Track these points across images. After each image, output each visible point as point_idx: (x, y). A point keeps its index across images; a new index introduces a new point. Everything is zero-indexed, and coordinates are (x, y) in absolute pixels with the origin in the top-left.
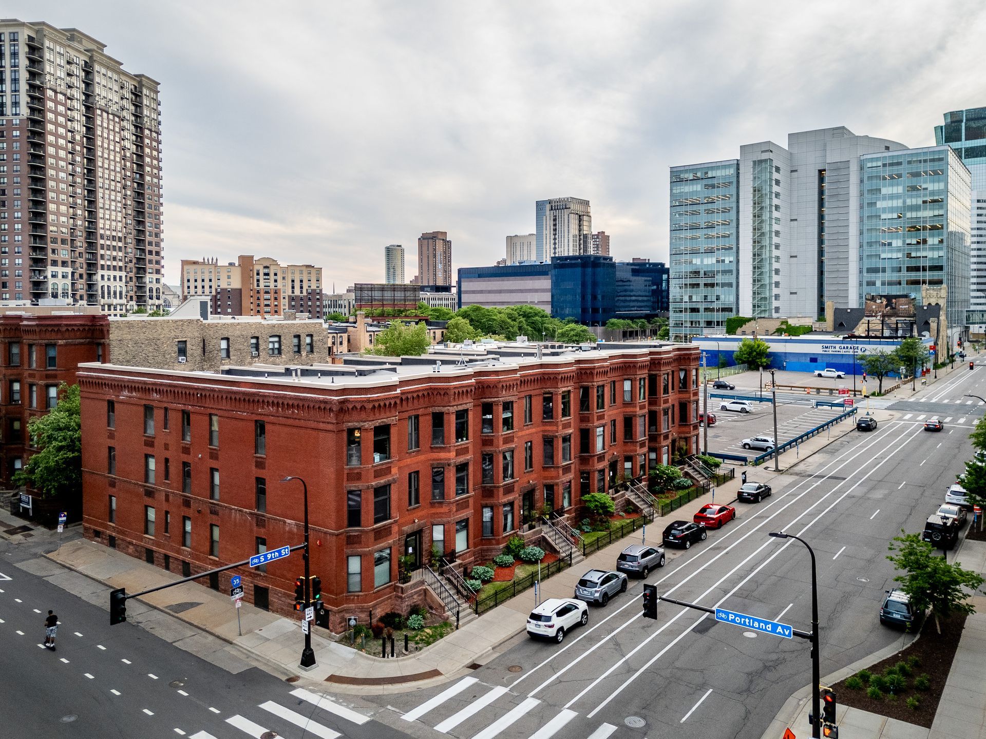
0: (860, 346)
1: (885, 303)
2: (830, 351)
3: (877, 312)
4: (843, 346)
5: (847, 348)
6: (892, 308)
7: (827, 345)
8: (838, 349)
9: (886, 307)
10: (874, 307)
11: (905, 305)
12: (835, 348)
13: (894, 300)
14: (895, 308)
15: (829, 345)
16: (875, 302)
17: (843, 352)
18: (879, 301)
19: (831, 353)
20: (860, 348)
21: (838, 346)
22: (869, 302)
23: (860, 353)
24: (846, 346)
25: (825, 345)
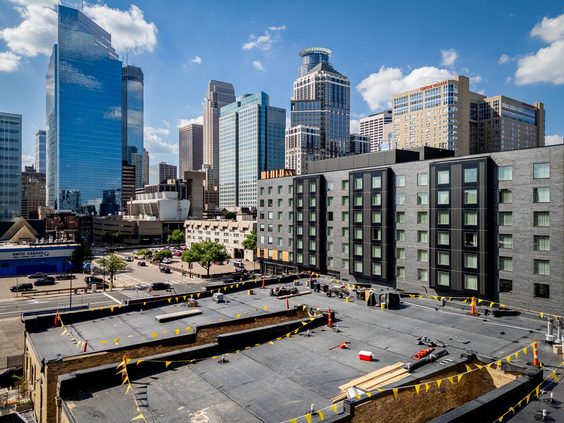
0: (44, 251)
1: (59, 219)
2: (20, 257)
3: (54, 226)
4: (30, 252)
5: (34, 253)
6: (64, 223)
7: (17, 252)
8: (26, 255)
9: (61, 222)
10: (52, 222)
11: (72, 221)
12: (24, 254)
13: (65, 218)
14: (66, 223)
15: (18, 252)
16: (53, 218)
17: (30, 257)
18: (55, 218)
19: (20, 258)
20: (44, 253)
21: (26, 252)
22: (49, 219)
23: (44, 256)
24: (33, 252)
25: (15, 252)
